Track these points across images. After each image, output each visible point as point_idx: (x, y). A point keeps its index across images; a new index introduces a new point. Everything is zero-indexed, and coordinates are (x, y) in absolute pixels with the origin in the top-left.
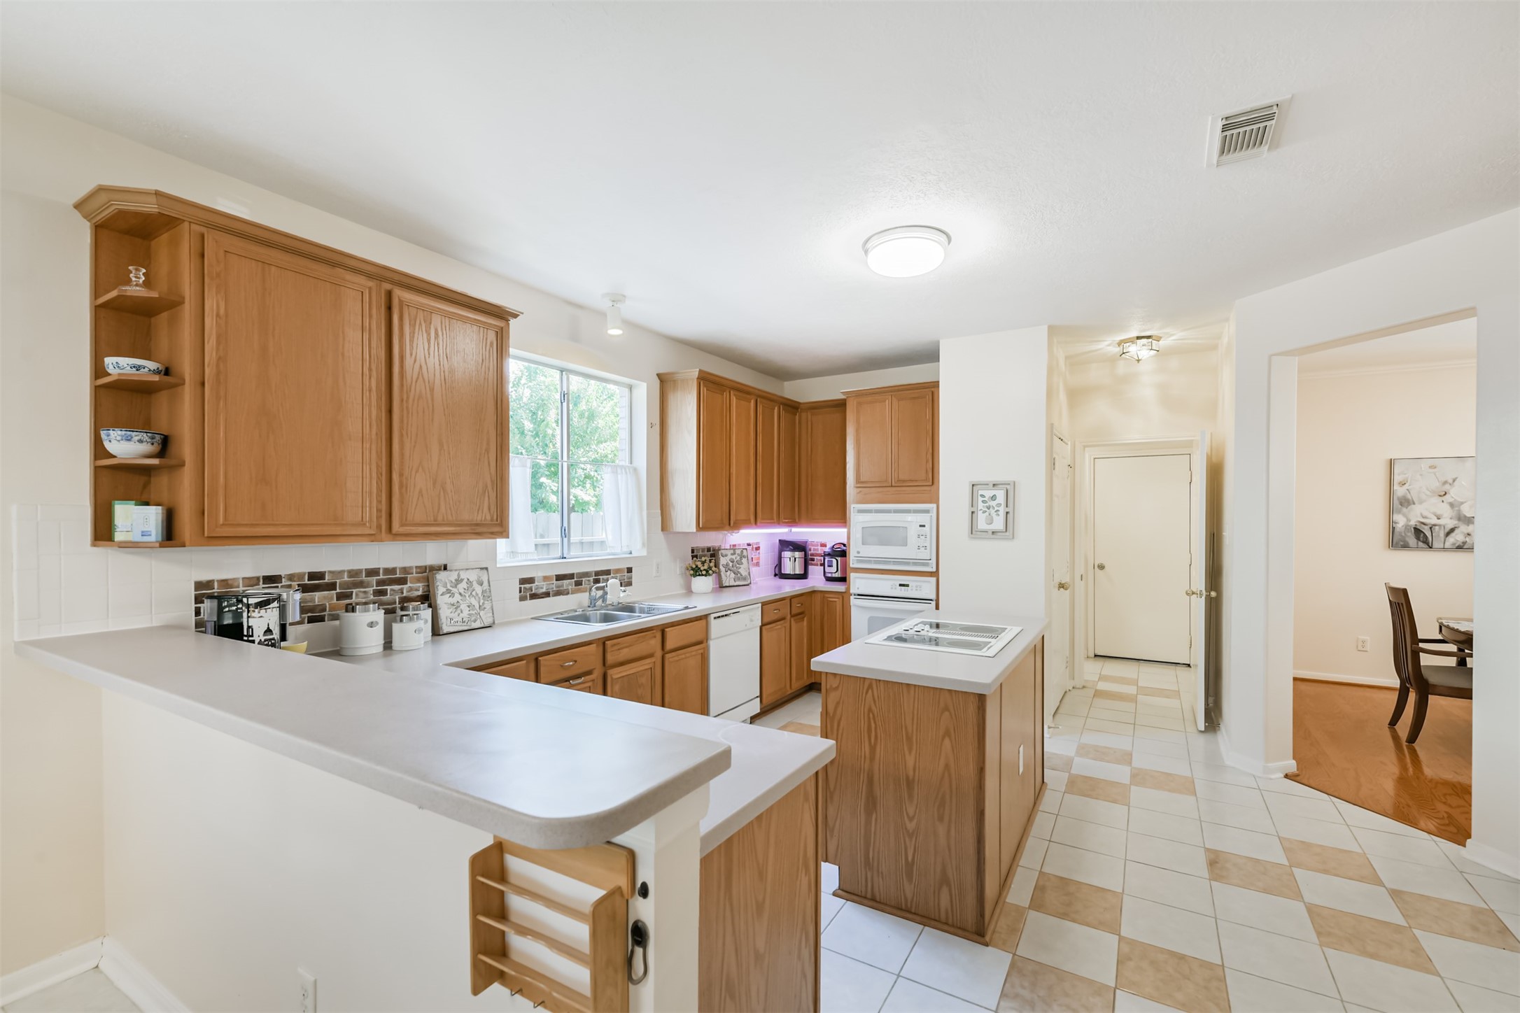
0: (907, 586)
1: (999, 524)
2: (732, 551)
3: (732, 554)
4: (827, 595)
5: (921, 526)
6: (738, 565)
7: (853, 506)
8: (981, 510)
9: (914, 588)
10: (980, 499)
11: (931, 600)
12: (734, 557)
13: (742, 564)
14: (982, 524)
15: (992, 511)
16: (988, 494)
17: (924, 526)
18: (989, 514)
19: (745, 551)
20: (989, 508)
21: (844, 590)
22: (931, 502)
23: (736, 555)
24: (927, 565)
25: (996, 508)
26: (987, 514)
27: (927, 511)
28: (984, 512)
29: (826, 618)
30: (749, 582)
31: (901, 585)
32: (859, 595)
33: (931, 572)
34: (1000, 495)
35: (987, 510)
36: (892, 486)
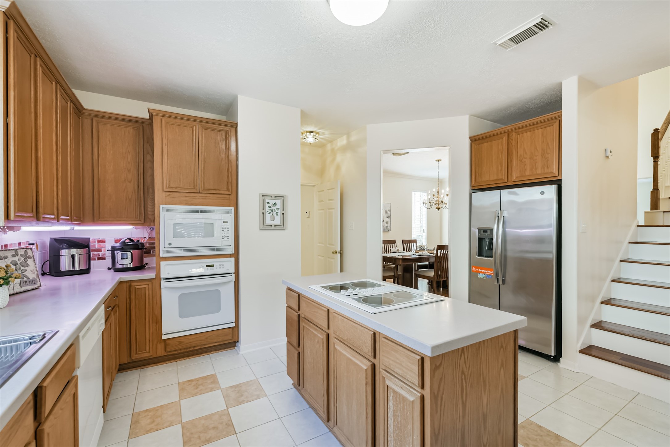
0: (213, 266)
1: (278, 220)
2: (13, 253)
3: (13, 256)
4: (133, 284)
5: (224, 222)
6: (22, 268)
7: (161, 206)
8: (267, 212)
9: (218, 267)
10: (267, 205)
11: (232, 273)
12: (16, 259)
13: (28, 265)
14: (268, 221)
15: (274, 213)
16: (272, 202)
17: (227, 222)
18: (273, 215)
19: (29, 251)
20: (272, 211)
21: (154, 277)
22: (230, 206)
23: (19, 256)
24: (228, 249)
25: (277, 211)
26: (271, 214)
27: (227, 212)
28: (270, 213)
29: (133, 304)
30: (38, 285)
31: (207, 266)
32: (167, 279)
33: (230, 254)
34: (279, 203)
35: (271, 212)
36: (199, 193)
